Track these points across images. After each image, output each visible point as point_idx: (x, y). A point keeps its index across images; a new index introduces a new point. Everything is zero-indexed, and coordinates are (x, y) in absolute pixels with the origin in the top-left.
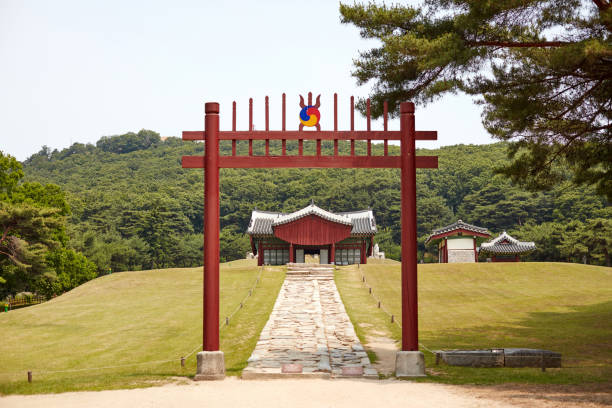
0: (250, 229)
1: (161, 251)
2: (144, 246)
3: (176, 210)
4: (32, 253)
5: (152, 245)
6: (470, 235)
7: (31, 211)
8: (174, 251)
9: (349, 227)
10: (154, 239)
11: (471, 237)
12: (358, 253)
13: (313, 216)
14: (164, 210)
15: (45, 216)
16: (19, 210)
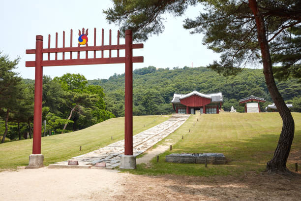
0: (172, 101)
1: (150, 110)
2: (143, 108)
3: (159, 95)
4: (86, 111)
5: (146, 108)
6: (256, 101)
7: (85, 96)
8: (156, 110)
9: (210, 99)
10: (148, 106)
11: (257, 102)
12: (215, 110)
13: (195, 95)
14: (151, 95)
15: (91, 97)
16: (81, 95)
